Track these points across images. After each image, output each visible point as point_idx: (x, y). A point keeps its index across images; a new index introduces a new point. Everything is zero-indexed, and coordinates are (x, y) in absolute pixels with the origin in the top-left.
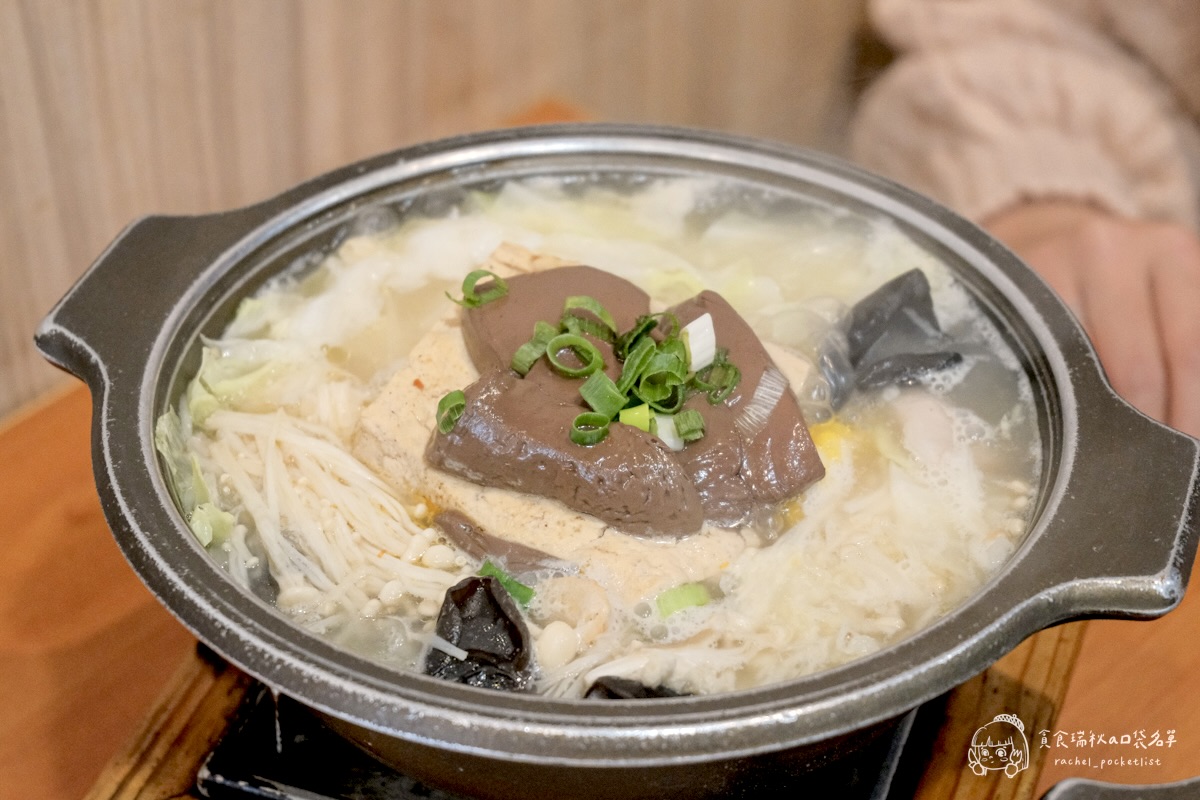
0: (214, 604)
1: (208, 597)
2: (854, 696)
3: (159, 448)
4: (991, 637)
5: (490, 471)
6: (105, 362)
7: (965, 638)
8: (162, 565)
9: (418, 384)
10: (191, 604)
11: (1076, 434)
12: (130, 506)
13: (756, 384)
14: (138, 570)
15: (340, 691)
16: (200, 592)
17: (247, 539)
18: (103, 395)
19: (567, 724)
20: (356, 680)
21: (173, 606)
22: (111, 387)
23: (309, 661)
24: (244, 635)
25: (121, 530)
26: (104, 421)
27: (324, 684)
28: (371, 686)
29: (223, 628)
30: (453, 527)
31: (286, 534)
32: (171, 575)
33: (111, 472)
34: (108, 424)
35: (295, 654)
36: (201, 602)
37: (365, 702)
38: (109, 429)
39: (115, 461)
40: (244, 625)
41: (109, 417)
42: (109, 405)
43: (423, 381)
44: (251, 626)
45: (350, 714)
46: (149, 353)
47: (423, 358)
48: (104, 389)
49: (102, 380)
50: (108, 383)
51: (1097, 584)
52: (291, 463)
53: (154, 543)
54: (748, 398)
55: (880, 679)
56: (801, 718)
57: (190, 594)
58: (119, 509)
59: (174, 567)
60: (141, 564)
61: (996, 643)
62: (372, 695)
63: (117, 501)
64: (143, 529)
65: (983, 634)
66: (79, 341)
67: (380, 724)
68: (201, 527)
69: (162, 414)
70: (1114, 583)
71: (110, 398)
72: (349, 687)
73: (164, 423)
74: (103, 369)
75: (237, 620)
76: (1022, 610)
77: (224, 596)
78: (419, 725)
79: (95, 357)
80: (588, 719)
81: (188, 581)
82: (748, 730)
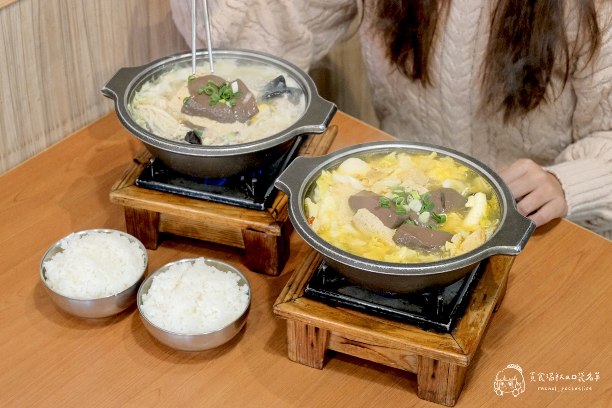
3: (129, 109)
5: (194, 113)
8: (131, 127)
9: (179, 98)
10: (138, 133)
12: (124, 117)
13: (246, 95)
15: (166, 145)
16: (139, 130)
17: (146, 126)
21: (134, 134)
23: (160, 141)
24: (148, 137)
26: (118, 105)
27: (163, 144)
30: (187, 124)
31: (154, 125)
32: (133, 128)
33: (120, 112)
36: (139, 132)
37: (171, 146)
46: (125, 93)
47: (180, 93)
50: (117, 98)
51: (308, 127)
52: (155, 114)
53: (130, 123)
54: (244, 98)
57: (137, 131)
59: (133, 127)
60: (127, 127)
62: (172, 145)
64: (128, 121)
65: (286, 134)
66: (111, 90)
68: (138, 122)
70: (312, 126)
71: (118, 101)
72: (168, 144)
73: (129, 105)
74: (116, 95)
75: (146, 135)
76: (294, 131)
78: (180, 150)
79: (114, 93)
82: (241, 149)
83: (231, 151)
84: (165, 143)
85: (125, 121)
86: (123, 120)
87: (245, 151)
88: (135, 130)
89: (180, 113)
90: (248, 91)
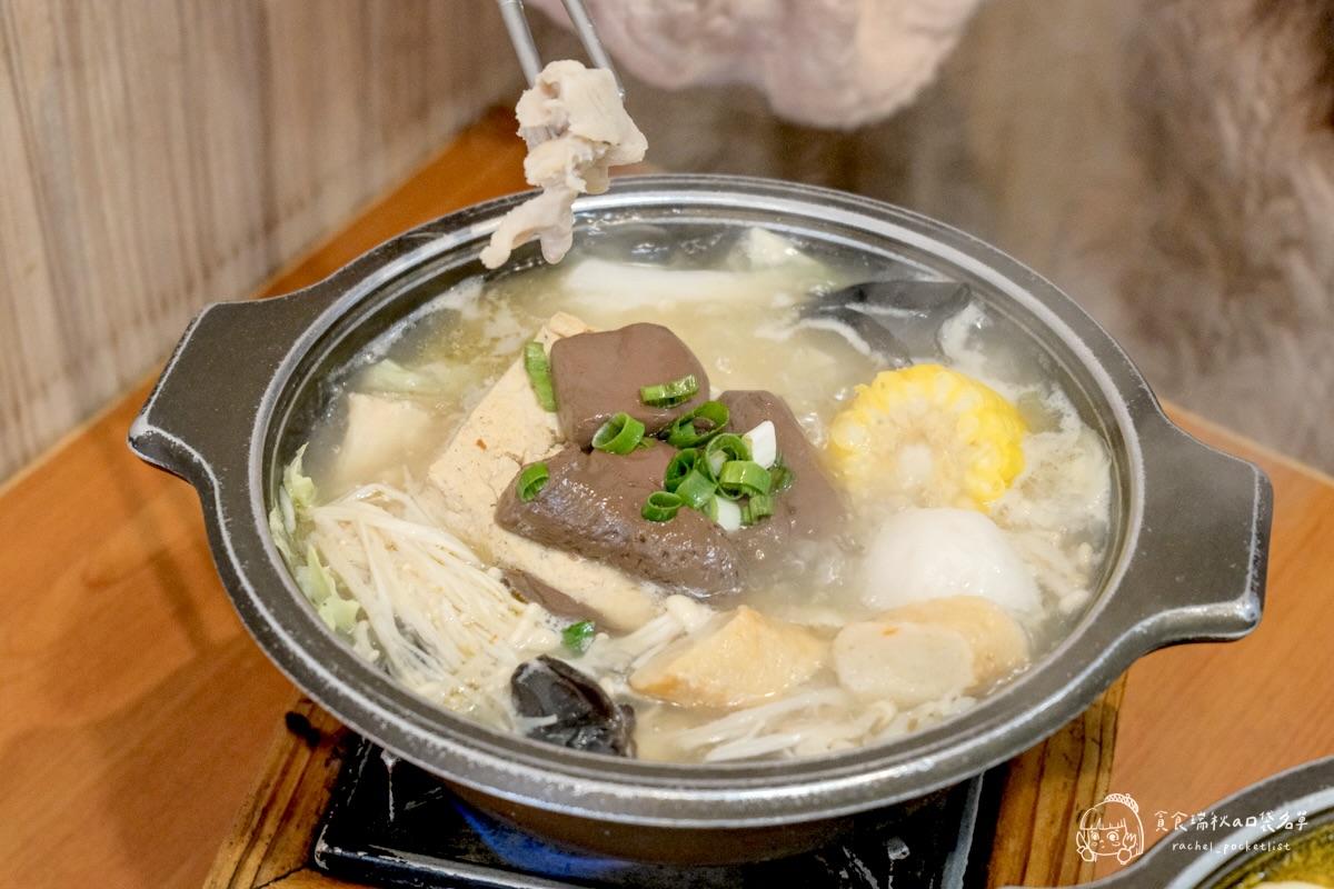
0: (370, 698)
1: (362, 691)
2: (983, 740)
3: (277, 544)
4: (1096, 672)
6: (208, 461)
7: (1074, 676)
8: (311, 663)
9: (480, 443)
10: (347, 700)
11: (1142, 467)
12: (267, 605)
14: (286, 668)
15: (506, 773)
16: (354, 686)
18: (213, 496)
19: (725, 788)
20: (520, 762)
21: (327, 701)
22: (220, 486)
23: (472, 747)
24: (405, 726)
25: (260, 630)
26: (222, 522)
27: (490, 769)
28: (536, 766)
29: (382, 720)
32: (322, 672)
33: (240, 573)
34: (227, 524)
35: (457, 741)
37: (532, 783)
38: (228, 529)
39: (242, 562)
40: (403, 717)
41: (225, 518)
42: (223, 505)
43: (485, 441)
44: (410, 716)
45: (517, 793)
46: (248, 448)
47: (484, 420)
48: (213, 489)
49: (209, 479)
50: (216, 483)
51: (1183, 613)
53: (300, 641)
55: (1004, 721)
56: (938, 765)
57: (345, 689)
58: (256, 610)
60: (289, 662)
61: (1101, 677)
62: (537, 775)
63: (252, 603)
64: (285, 627)
66: (179, 442)
67: (547, 801)
69: (271, 511)
71: (221, 498)
72: (515, 769)
73: (274, 519)
74: (207, 467)
75: (395, 712)
76: (1121, 644)
77: (379, 690)
78: (587, 799)
79: (197, 457)
80: (743, 782)
81: (340, 677)
84: (500, 765)
85: (276, 627)
86: (262, 621)
88: (334, 682)
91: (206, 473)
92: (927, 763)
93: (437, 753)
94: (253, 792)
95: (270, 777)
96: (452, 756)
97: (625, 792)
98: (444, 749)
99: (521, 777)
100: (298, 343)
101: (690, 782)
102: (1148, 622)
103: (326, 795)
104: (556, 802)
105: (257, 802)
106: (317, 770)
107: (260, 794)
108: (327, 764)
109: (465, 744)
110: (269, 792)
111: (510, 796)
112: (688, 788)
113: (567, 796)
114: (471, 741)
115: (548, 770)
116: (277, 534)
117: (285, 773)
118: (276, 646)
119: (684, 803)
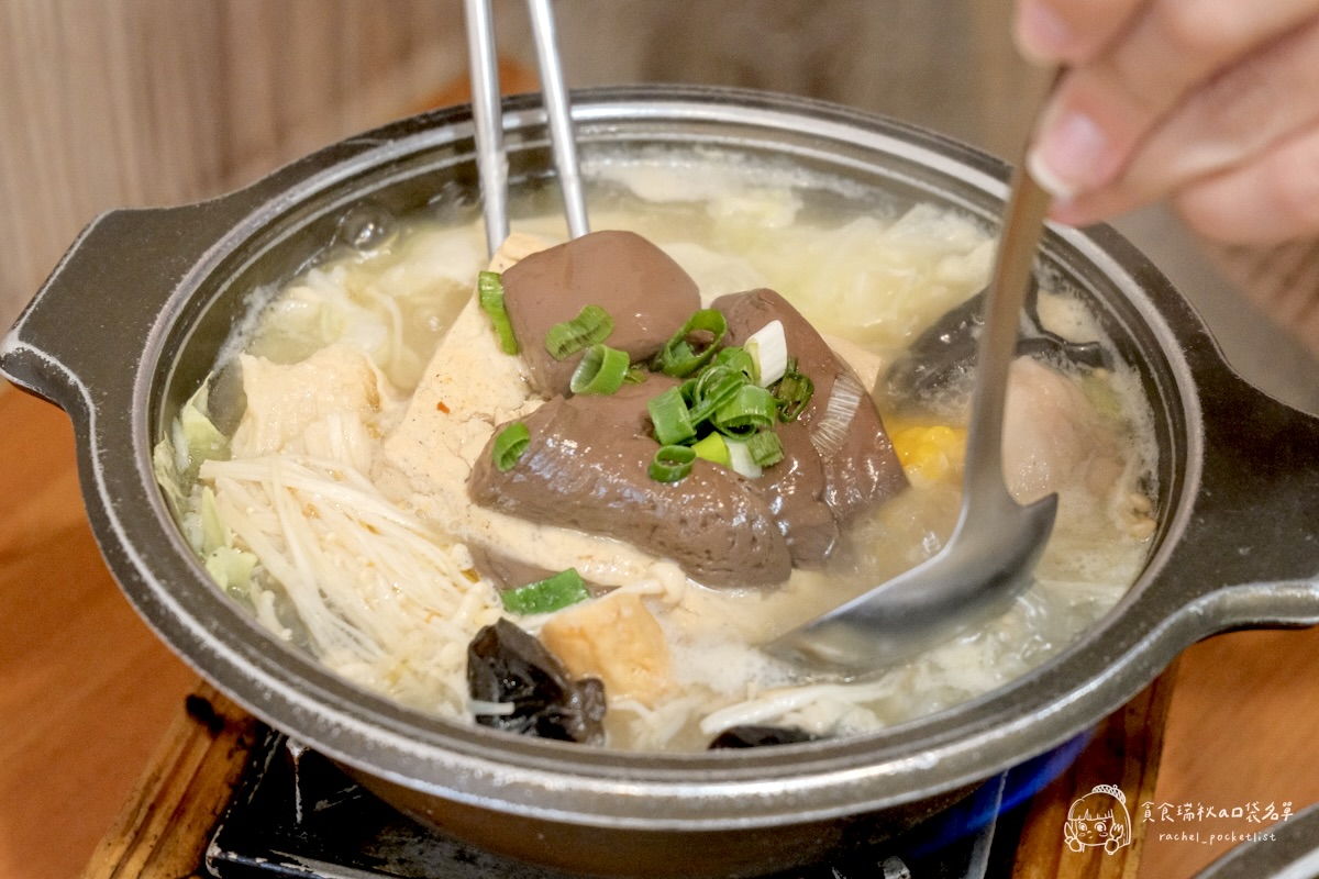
0: (253, 661)
1: (244, 654)
2: (998, 734)
3: (160, 481)
4: (1141, 658)
6: (85, 383)
7: (1113, 660)
8: (185, 619)
10: (225, 663)
12: (139, 550)
14: (156, 624)
15: (412, 756)
16: (235, 647)
18: (88, 422)
19: (679, 781)
20: (430, 743)
21: (203, 666)
22: (97, 413)
23: (372, 723)
24: (292, 696)
25: (130, 579)
26: (95, 453)
27: (393, 750)
28: (448, 748)
29: (266, 689)
32: (197, 630)
33: (110, 512)
34: (100, 456)
35: (355, 715)
36: (236, 660)
37: (443, 768)
38: (101, 461)
39: (113, 499)
40: (291, 685)
41: (99, 448)
42: (98, 434)
43: (446, 403)
44: (299, 685)
45: (426, 781)
46: (135, 370)
47: (442, 378)
48: (88, 414)
49: (85, 404)
50: (92, 408)
51: (1250, 592)
53: (174, 593)
56: (942, 761)
57: (223, 651)
58: (125, 556)
59: (200, 619)
60: (160, 617)
61: (1146, 664)
62: (449, 759)
63: (121, 547)
64: (158, 576)
65: (1132, 655)
66: (52, 360)
67: (461, 791)
69: (158, 443)
71: (97, 425)
72: (422, 751)
73: (162, 453)
74: (84, 391)
75: (282, 678)
76: (1172, 626)
77: (265, 652)
78: (509, 791)
79: (73, 378)
80: (701, 774)
81: (219, 636)
82: (884, 779)
83: (827, 790)
84: (405, 745)
85: (147, 575)
86: (132, 569)
87: (912, 788)
88: (211, 642)
89: (466, 501)
90: (836, 368)
91: (82, 398)
92: (930, 759)
93: (329, 730)
94: (141, 786)
95: (160, 770)
96: (347, 733)
97: (554, 783)
98: (338, 725)
99: (429, 761)
100: (206, 255)
101: (638, 773)
102: (1204, 601)
103: (226, 792)
104: (472, 792)
105: (144, 797)
106: (218, 763)
107: (148, 789)
108: (230, 755)
109: (364, 720)
110: (157, 788)
111: (419, 785)
112: (633, 780)
113: (484, 785)
114: (371, 715)
115: (463, 752)
116: (163, 471)
117: (180, 764)
118: (145, 598)
119: (627, 798)
